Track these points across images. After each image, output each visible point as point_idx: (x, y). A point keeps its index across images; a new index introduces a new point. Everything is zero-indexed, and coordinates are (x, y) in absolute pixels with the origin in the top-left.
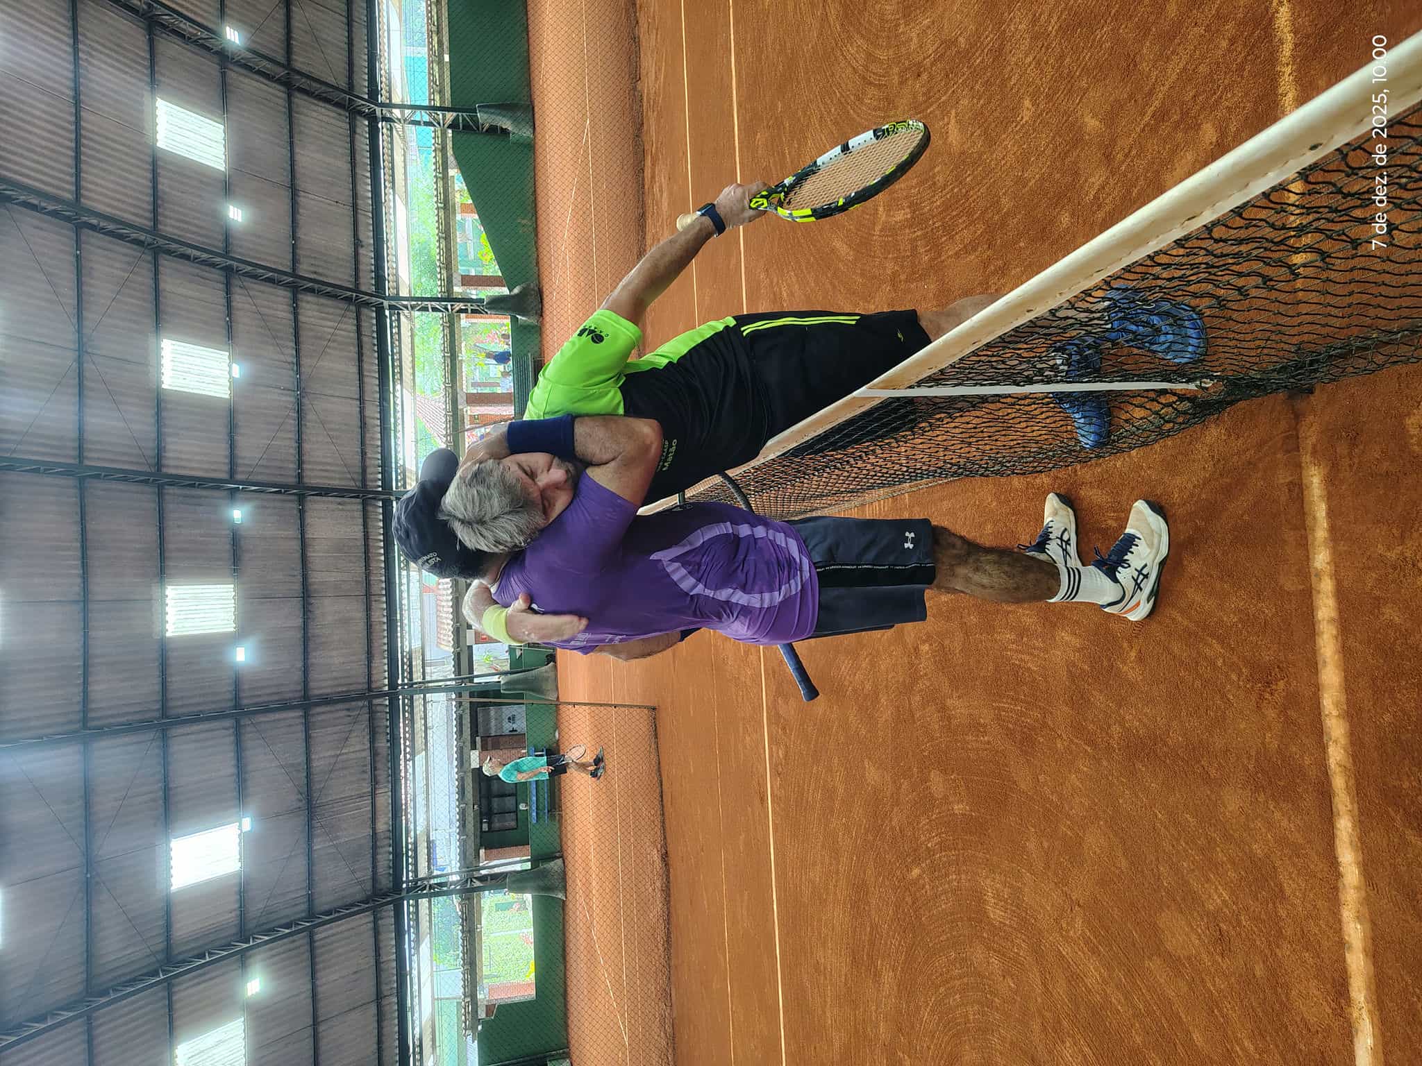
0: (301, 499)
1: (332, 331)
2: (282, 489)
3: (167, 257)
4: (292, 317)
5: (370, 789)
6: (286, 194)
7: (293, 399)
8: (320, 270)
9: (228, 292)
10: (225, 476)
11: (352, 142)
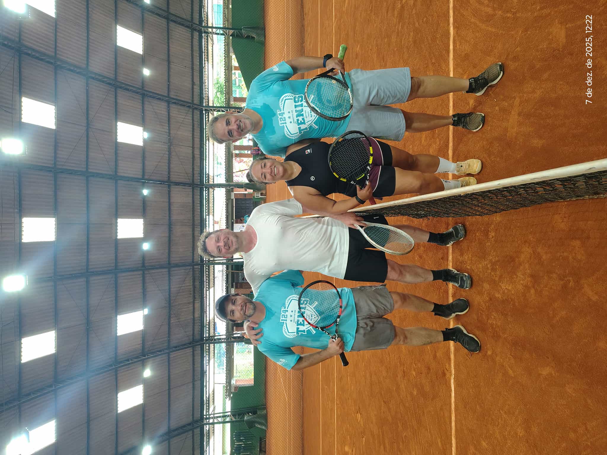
0: (169, 186)
1: (183, 119)
2: (162, 182)
3: (120, 89)
4: (167, 113)
5: (192, 301)
6: (166, 63)
7: (166, 147)
8: (178, 95)
9: (143, 103)
10: (140, 177)
11: (192, 42)
